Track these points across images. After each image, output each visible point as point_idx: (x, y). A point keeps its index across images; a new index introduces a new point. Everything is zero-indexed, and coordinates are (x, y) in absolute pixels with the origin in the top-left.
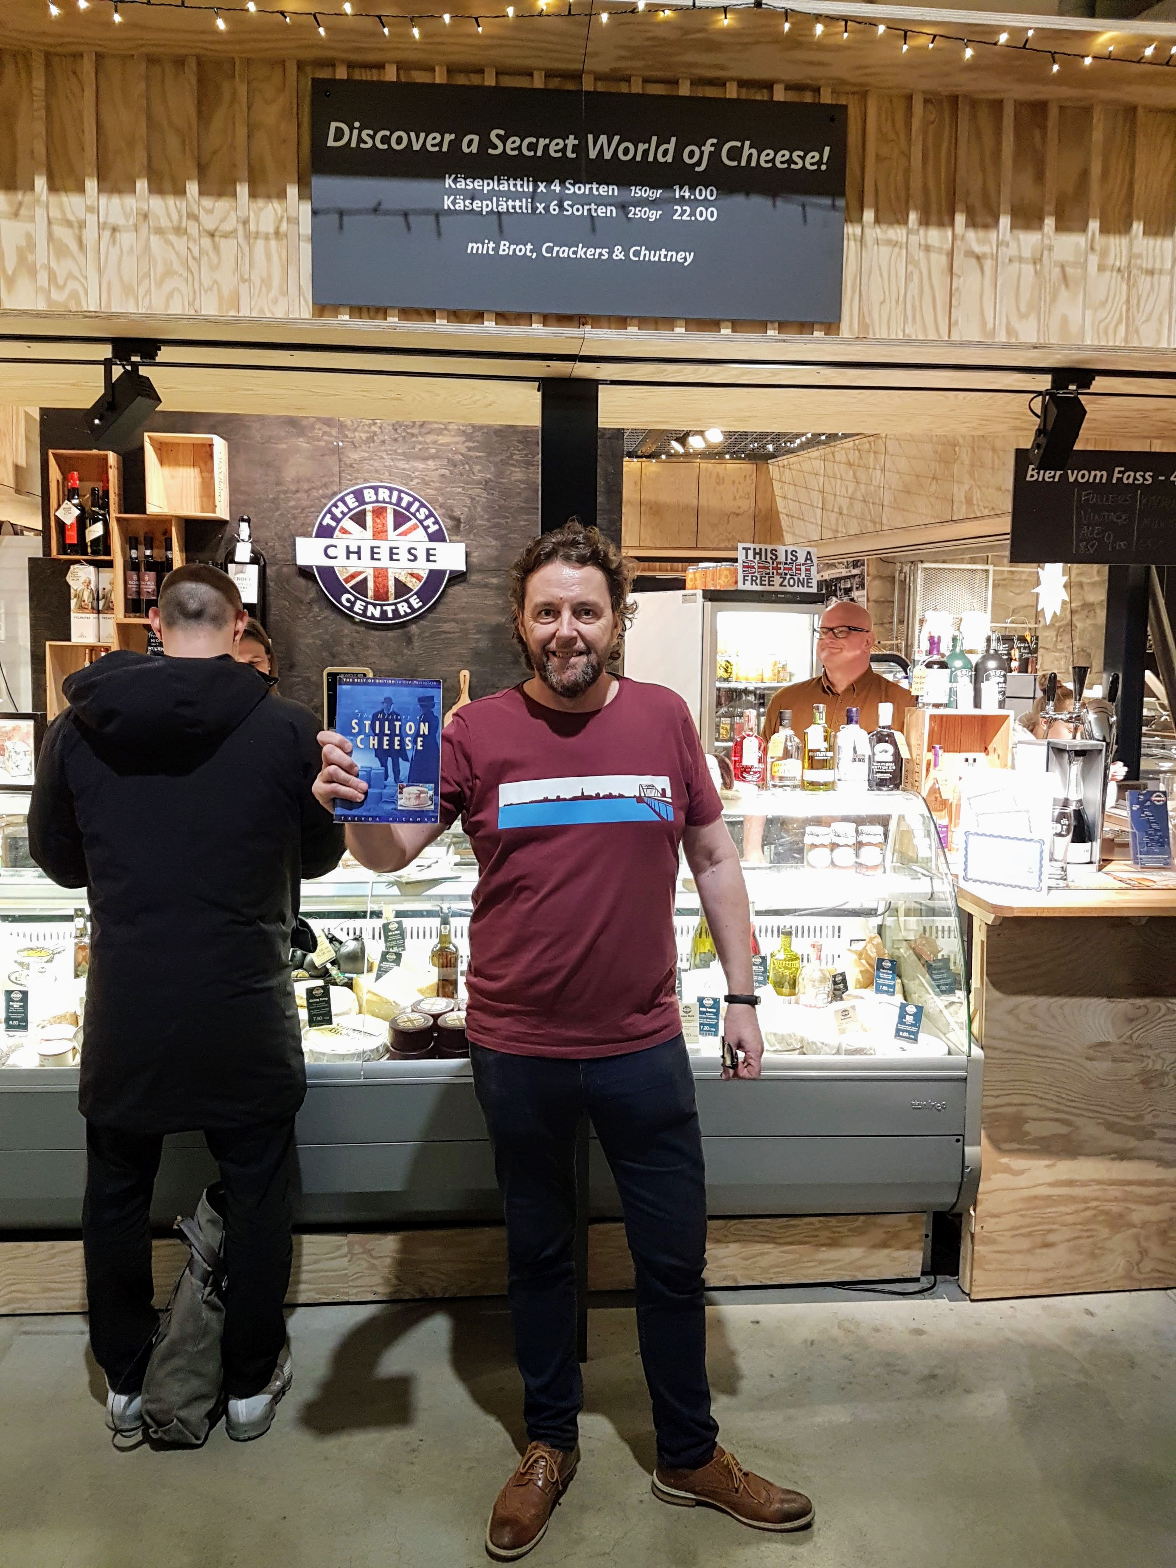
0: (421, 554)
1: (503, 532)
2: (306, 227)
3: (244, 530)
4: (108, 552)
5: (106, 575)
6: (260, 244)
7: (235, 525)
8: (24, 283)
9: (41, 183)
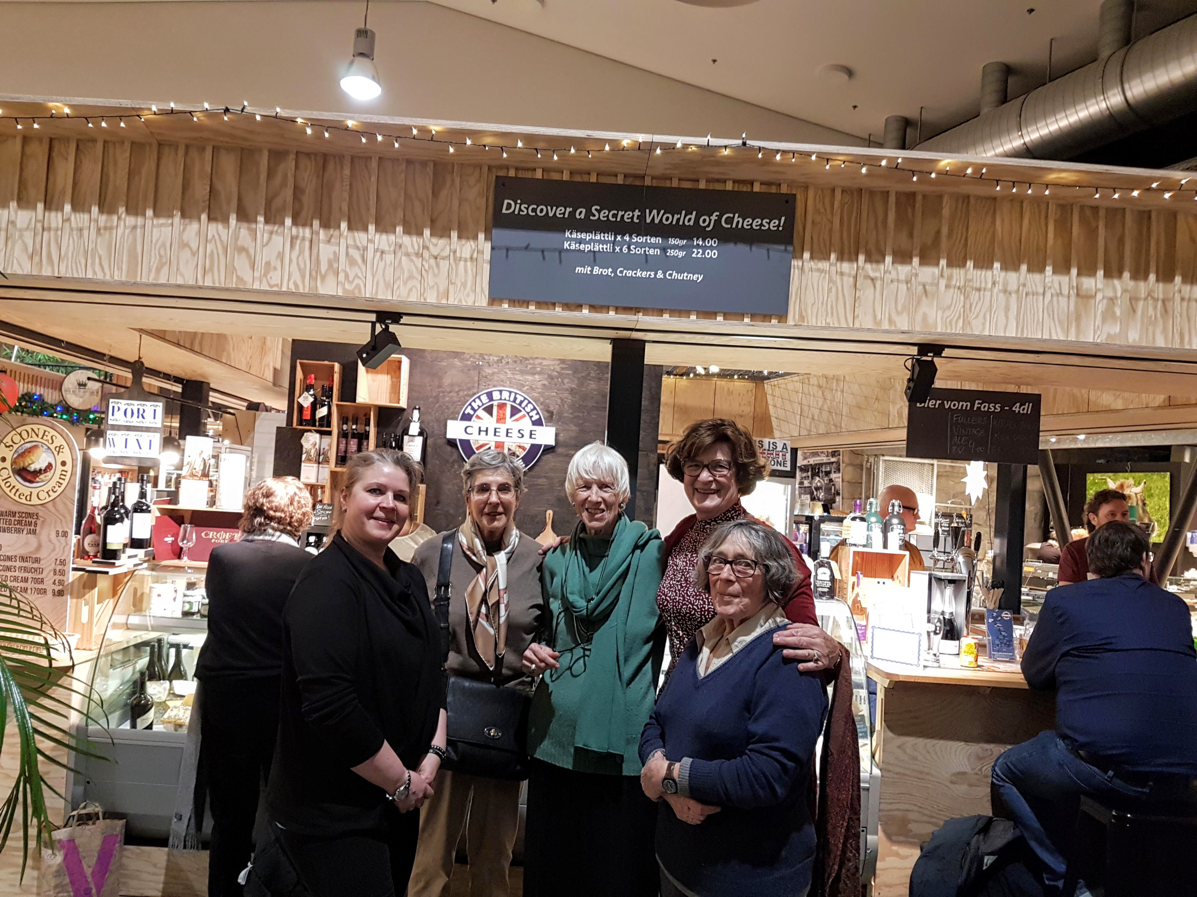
0: (527, 434)
1: (581, 422)
2: (487, 255)
3: (416, 414)
4: (329, 425)
5: (326, 440)
6: (462, 263)
7: (410, 411)
8: (331, 280)
9: (344, 225)
